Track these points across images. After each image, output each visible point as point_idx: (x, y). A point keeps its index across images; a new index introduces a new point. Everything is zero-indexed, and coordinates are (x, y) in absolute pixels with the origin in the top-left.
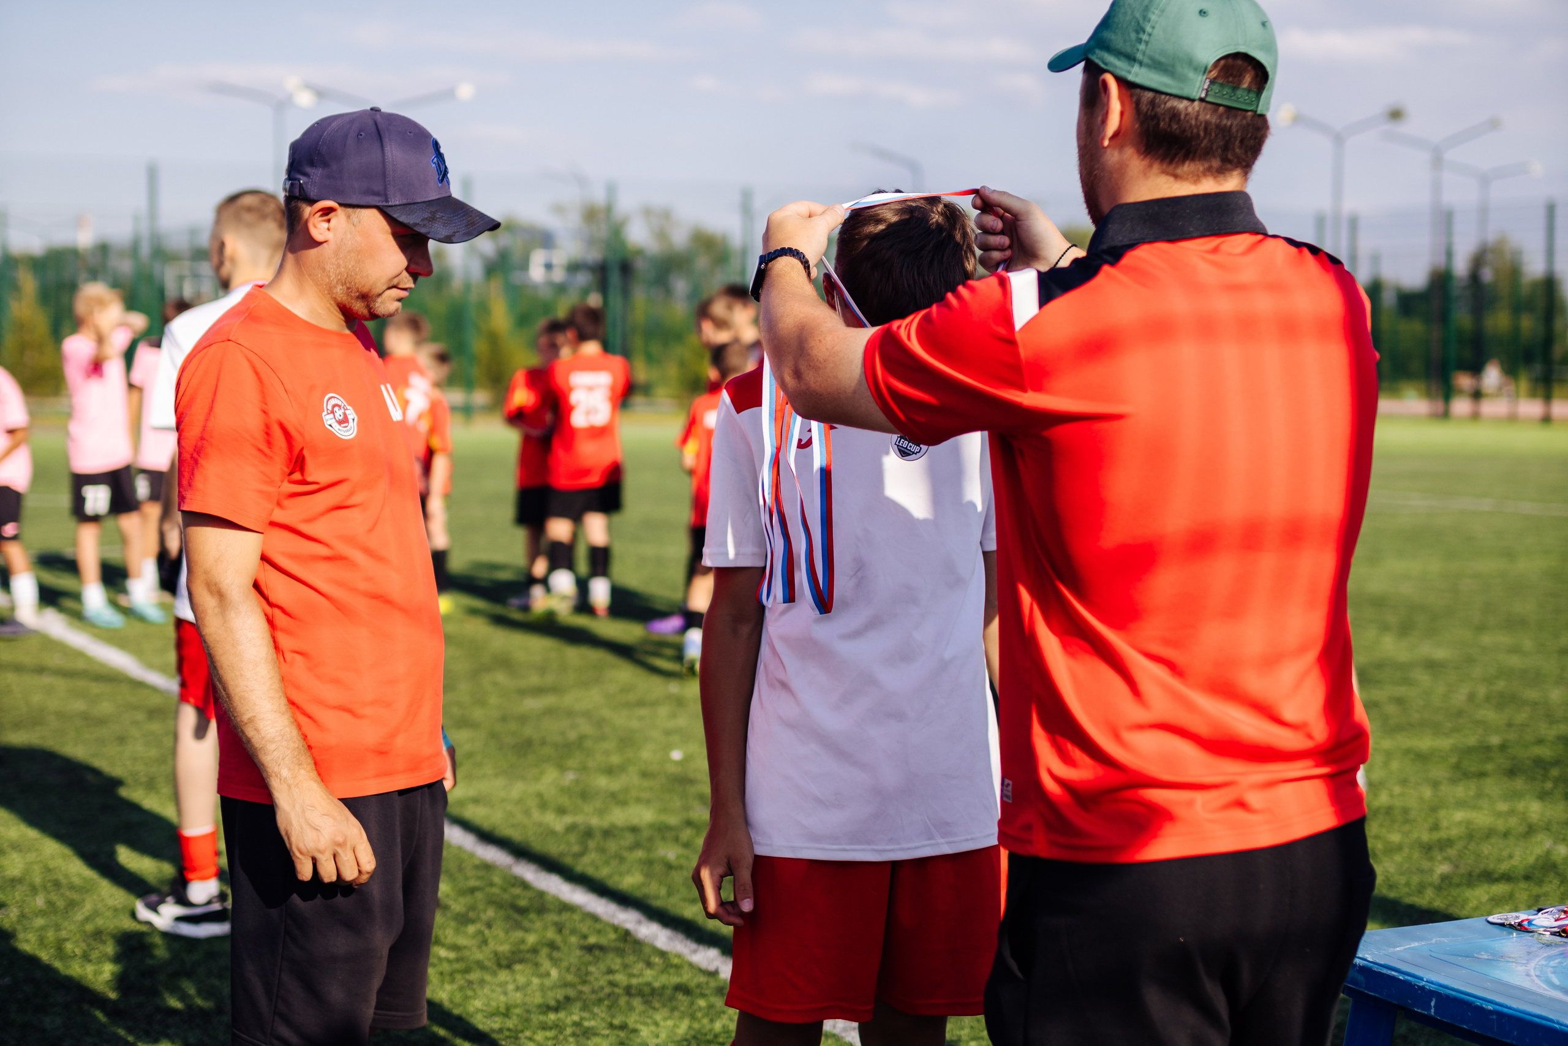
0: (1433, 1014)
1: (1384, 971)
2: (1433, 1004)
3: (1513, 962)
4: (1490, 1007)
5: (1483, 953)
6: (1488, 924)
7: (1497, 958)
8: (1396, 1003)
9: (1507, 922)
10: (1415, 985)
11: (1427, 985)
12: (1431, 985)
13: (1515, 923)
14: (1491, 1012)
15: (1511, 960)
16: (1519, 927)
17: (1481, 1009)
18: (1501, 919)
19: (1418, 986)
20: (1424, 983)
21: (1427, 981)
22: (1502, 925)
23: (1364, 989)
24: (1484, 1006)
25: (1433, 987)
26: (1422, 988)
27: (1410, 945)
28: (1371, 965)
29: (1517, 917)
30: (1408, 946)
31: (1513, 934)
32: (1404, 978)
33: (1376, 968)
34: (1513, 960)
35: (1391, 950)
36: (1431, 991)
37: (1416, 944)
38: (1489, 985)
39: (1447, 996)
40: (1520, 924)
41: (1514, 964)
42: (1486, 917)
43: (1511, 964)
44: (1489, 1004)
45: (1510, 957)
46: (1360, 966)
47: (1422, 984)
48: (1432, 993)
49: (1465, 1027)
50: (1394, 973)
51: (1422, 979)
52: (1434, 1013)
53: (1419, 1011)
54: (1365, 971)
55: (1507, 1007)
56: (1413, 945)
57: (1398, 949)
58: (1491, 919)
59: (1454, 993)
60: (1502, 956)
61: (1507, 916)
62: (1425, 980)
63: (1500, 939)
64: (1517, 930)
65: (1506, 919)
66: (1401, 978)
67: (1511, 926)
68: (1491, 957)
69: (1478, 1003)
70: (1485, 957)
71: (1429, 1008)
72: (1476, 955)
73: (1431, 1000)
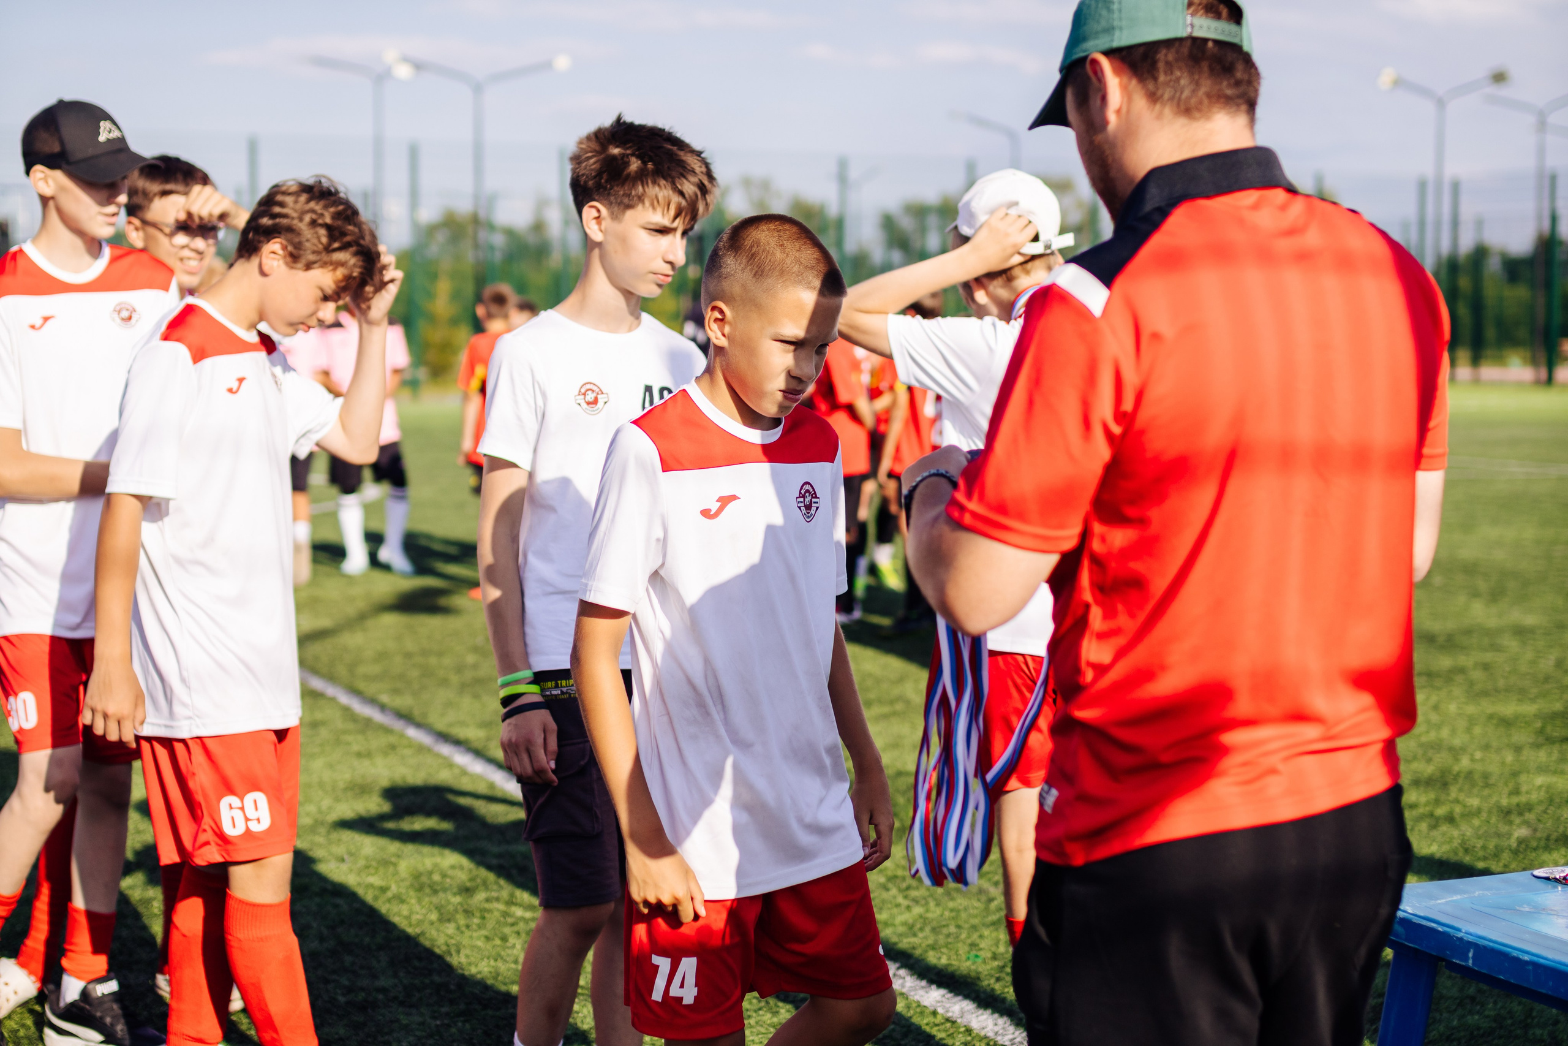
0: (1470, 963)
1: (1424, 922)
2: (1471, 955)
3: (1554, 915)
4: (1526, 958)
5: (1525, 906)
6: (1534, 878)
7: (1539, 911)
8: (1435, 954)
9: (1552, 876)
10: (1454, 936)
11: (1468, 938)
12: (1469, 936)
13: (1560, 877)
14: (1527, 963)
15: (1552, 912)
16: (1564, 881)
17: (1517, 959)
18: (1547, 873)
19: (1457, 937)
20: (1463, 934)
21: (1465, 933)
22: (1547, 879)
23: (1406, 940)
24: (1521, 957)
25: (1471, 938)
26: (1461, 939)
27: (1453, 897)
28: (1411, 916)
29: (1563, 871)
30: (1450, 899)
31: (1558, 888)
32: (1442, 929)
33: (1416, 920)
34: (1555, 913)
35: (1433, 902)
36: (1469, 942)
37: (1459, 897)
38: (1527, 936)
39: (1485, 947)
40: (1565, 878)
41: (1555, 917)
42: (1531, 871)
43: (1551, 917)
44: (1526, 955)
45: (1552, 910)
46: (1400, 918)
47: (1460, 935)
48: (1470, 944)
49: (1502, 977)
50: (1433, 925)
51: (1459, 930)
52: (1473, 964)
53: (1458, 962)
54: (1405, 922)
55: (1546, 959)
56: (1455, 898)
57: (1439, 901)
58: (1537, 873)
59: (1491, 944)
60: (1544, 909)
61: (1552, 870)
62: (1463, 931)
63: (1545, 893)
64: (1562, 884)
65: (1551, 873)
66: (1440, 929)
67: (1556, 880)
68: (1533, 910)
69: (1515, 953)
70: (1527, 909)
71: (1467, 959)
72: (1518, 908)
73: (1469, 951)
